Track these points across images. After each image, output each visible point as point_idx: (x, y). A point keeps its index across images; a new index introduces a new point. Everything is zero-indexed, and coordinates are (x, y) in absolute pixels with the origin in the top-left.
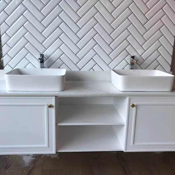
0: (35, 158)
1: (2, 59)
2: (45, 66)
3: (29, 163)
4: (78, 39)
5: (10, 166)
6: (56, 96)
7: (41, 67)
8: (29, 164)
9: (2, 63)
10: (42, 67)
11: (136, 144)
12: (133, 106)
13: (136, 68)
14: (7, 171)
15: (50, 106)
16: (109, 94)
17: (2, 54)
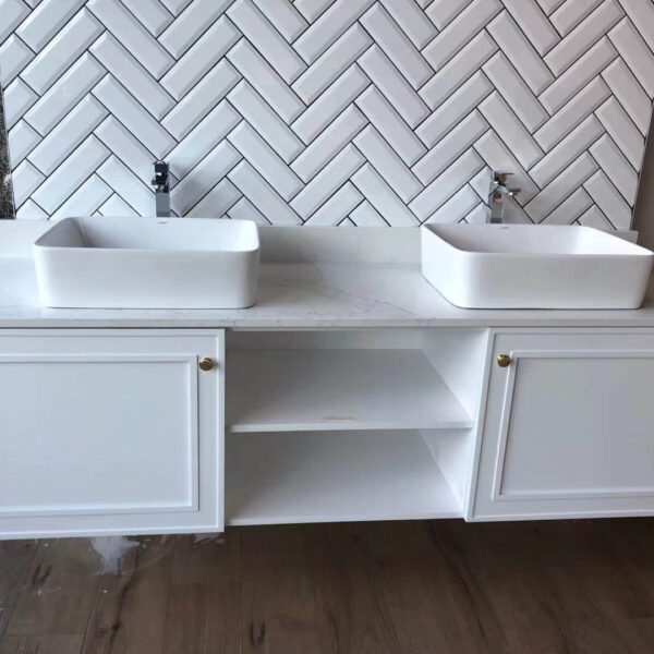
0: (137, 544)
1: (7, 178)
2: (172, 207)
3: (119, 561)
4: (297, 107)
5: (47, 574)
6: (227, 330)
7: (160, 214)
8: (119, 564)
9: (9, 194)
10: (163, 212)
11: (511, 492)
12: (505, 362)
13: (509, 219)
14: (40, 592)
15: (208, 365)
16: (421, 321)
17: (7, 158)
